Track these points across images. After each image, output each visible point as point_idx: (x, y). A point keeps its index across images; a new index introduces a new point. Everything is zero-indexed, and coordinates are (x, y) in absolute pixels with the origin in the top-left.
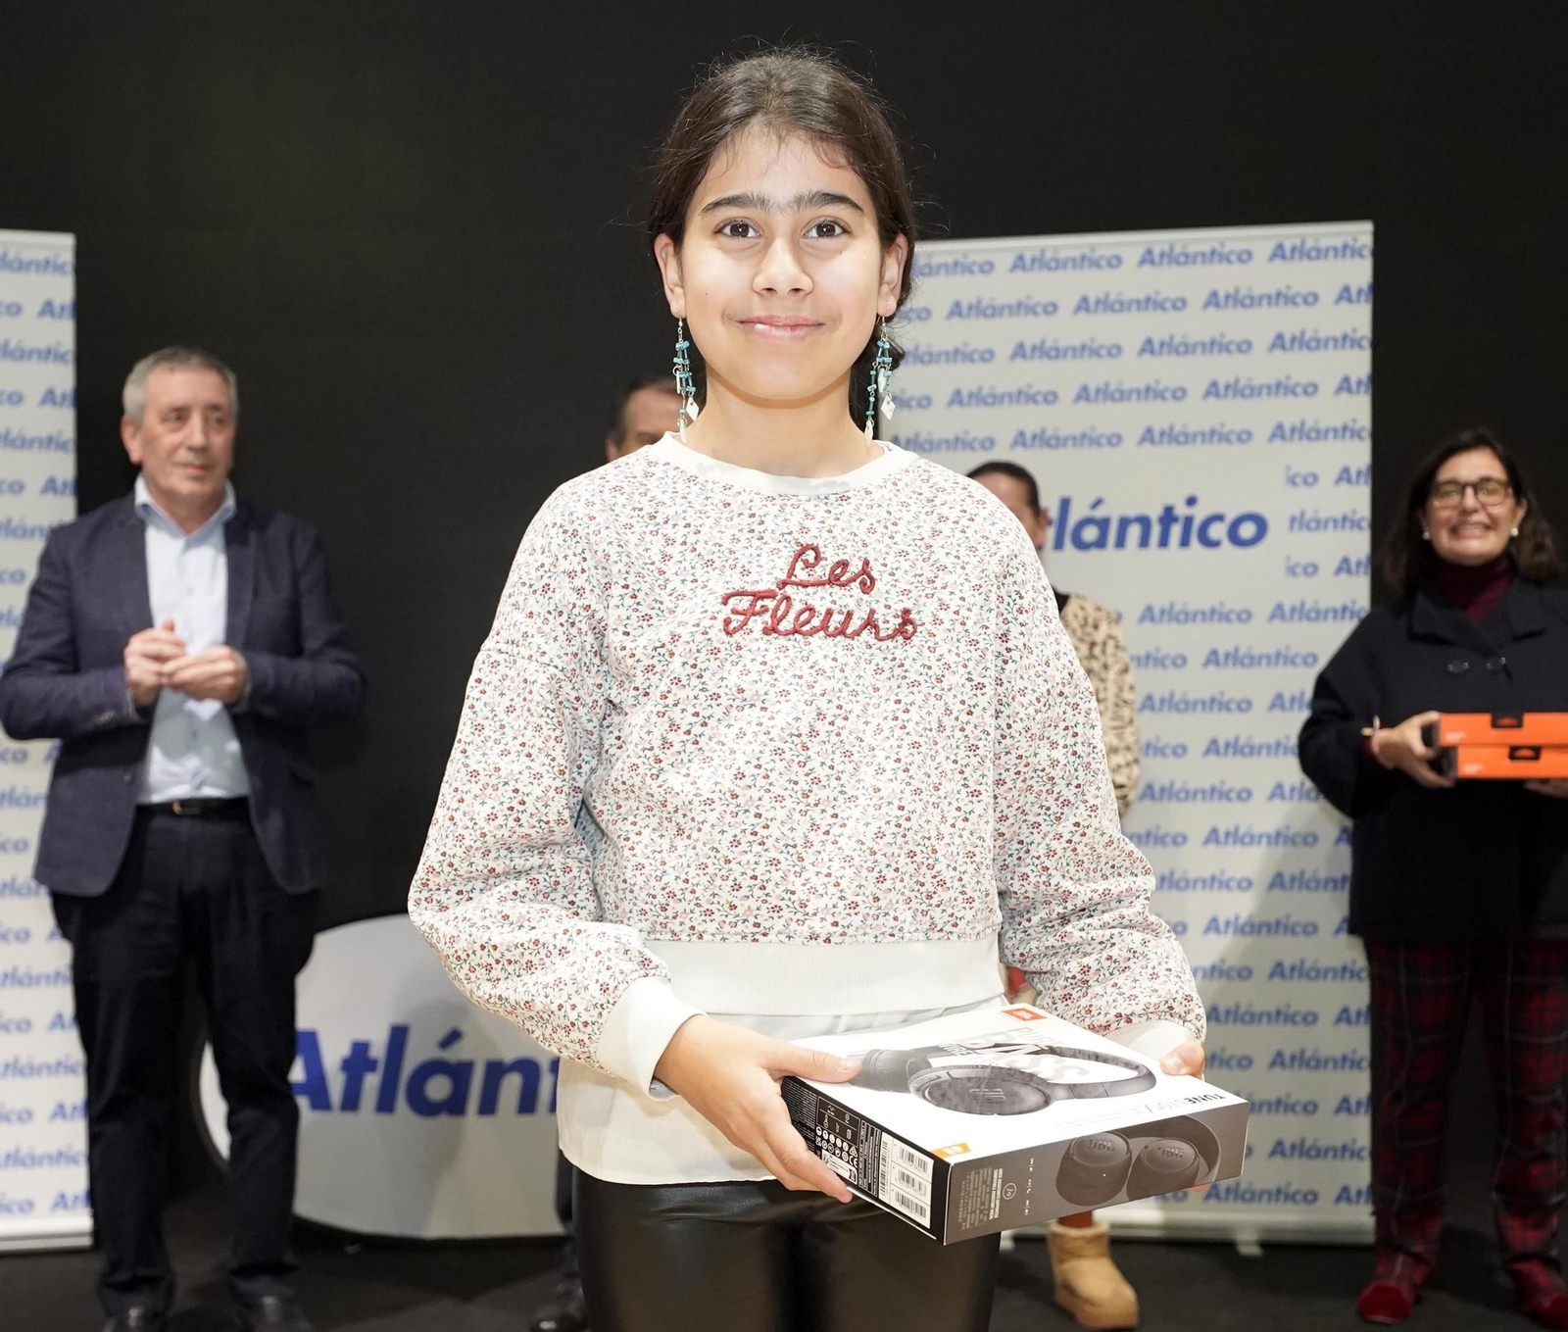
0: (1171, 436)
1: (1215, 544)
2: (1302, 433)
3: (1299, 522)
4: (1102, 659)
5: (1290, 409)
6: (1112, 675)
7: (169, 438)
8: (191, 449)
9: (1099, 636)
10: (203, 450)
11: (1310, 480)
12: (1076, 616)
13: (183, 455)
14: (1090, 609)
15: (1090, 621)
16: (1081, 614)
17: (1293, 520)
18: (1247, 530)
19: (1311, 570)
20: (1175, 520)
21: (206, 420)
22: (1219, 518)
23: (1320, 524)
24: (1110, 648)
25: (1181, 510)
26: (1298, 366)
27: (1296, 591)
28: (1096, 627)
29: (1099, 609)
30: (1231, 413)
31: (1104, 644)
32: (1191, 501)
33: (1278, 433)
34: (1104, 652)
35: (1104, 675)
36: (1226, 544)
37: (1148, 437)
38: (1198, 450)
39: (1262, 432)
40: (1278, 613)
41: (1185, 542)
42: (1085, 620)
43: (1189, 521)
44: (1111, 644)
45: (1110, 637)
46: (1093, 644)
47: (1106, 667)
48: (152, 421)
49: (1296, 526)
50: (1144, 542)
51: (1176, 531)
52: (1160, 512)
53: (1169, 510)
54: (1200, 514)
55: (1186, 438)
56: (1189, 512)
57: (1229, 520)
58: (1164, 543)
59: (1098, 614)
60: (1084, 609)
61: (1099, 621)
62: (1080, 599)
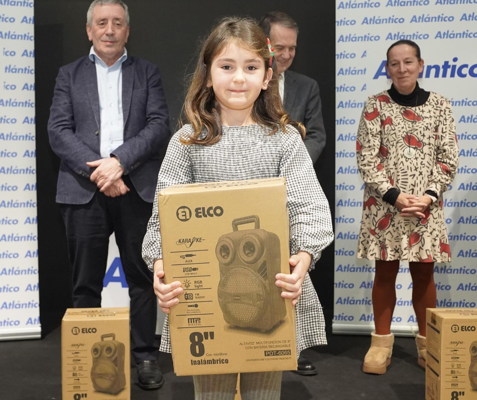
0: (447, 35)
1: (464, 76)
4: (444, 116)
6: (448, 122)
7: (101, 31)
8: (107, 35)
9: (443, 108)
10: (112, 35)
12: (433, 100)
13: (105, 37)
14: (439, 98)
15: (439, 102)
16: (435, 100)
20: (449, 67)
21: (113, 24)
22: (466, 66)
24: (447, 113)
25: (451, 63)
28: (442, 104)
29: (442, 97)
31: (445, 111)
32: (455, 60)
34: (445, 114)
35: (445, 123)
36: (468, 75)
37: (439, 35)
38: (458, 40)
41: (452, 75)
42: (437, 101)
43: (454, 67)
44: (447, 110)
45: (447, 108)
46: (441, 111)
47: (446, 119)
48: (94, 24)
50: (437, 75)
51: (449, 71)
52: (443, 64)
53: (446, 63)
54: (458, 64)
55: (453, 36)
56: (454, 63)
57: (469, 67)
58: (444, 75)
59: (442, 99)
60: (436, 98)
61: (442, 102)
62: (434, 94)
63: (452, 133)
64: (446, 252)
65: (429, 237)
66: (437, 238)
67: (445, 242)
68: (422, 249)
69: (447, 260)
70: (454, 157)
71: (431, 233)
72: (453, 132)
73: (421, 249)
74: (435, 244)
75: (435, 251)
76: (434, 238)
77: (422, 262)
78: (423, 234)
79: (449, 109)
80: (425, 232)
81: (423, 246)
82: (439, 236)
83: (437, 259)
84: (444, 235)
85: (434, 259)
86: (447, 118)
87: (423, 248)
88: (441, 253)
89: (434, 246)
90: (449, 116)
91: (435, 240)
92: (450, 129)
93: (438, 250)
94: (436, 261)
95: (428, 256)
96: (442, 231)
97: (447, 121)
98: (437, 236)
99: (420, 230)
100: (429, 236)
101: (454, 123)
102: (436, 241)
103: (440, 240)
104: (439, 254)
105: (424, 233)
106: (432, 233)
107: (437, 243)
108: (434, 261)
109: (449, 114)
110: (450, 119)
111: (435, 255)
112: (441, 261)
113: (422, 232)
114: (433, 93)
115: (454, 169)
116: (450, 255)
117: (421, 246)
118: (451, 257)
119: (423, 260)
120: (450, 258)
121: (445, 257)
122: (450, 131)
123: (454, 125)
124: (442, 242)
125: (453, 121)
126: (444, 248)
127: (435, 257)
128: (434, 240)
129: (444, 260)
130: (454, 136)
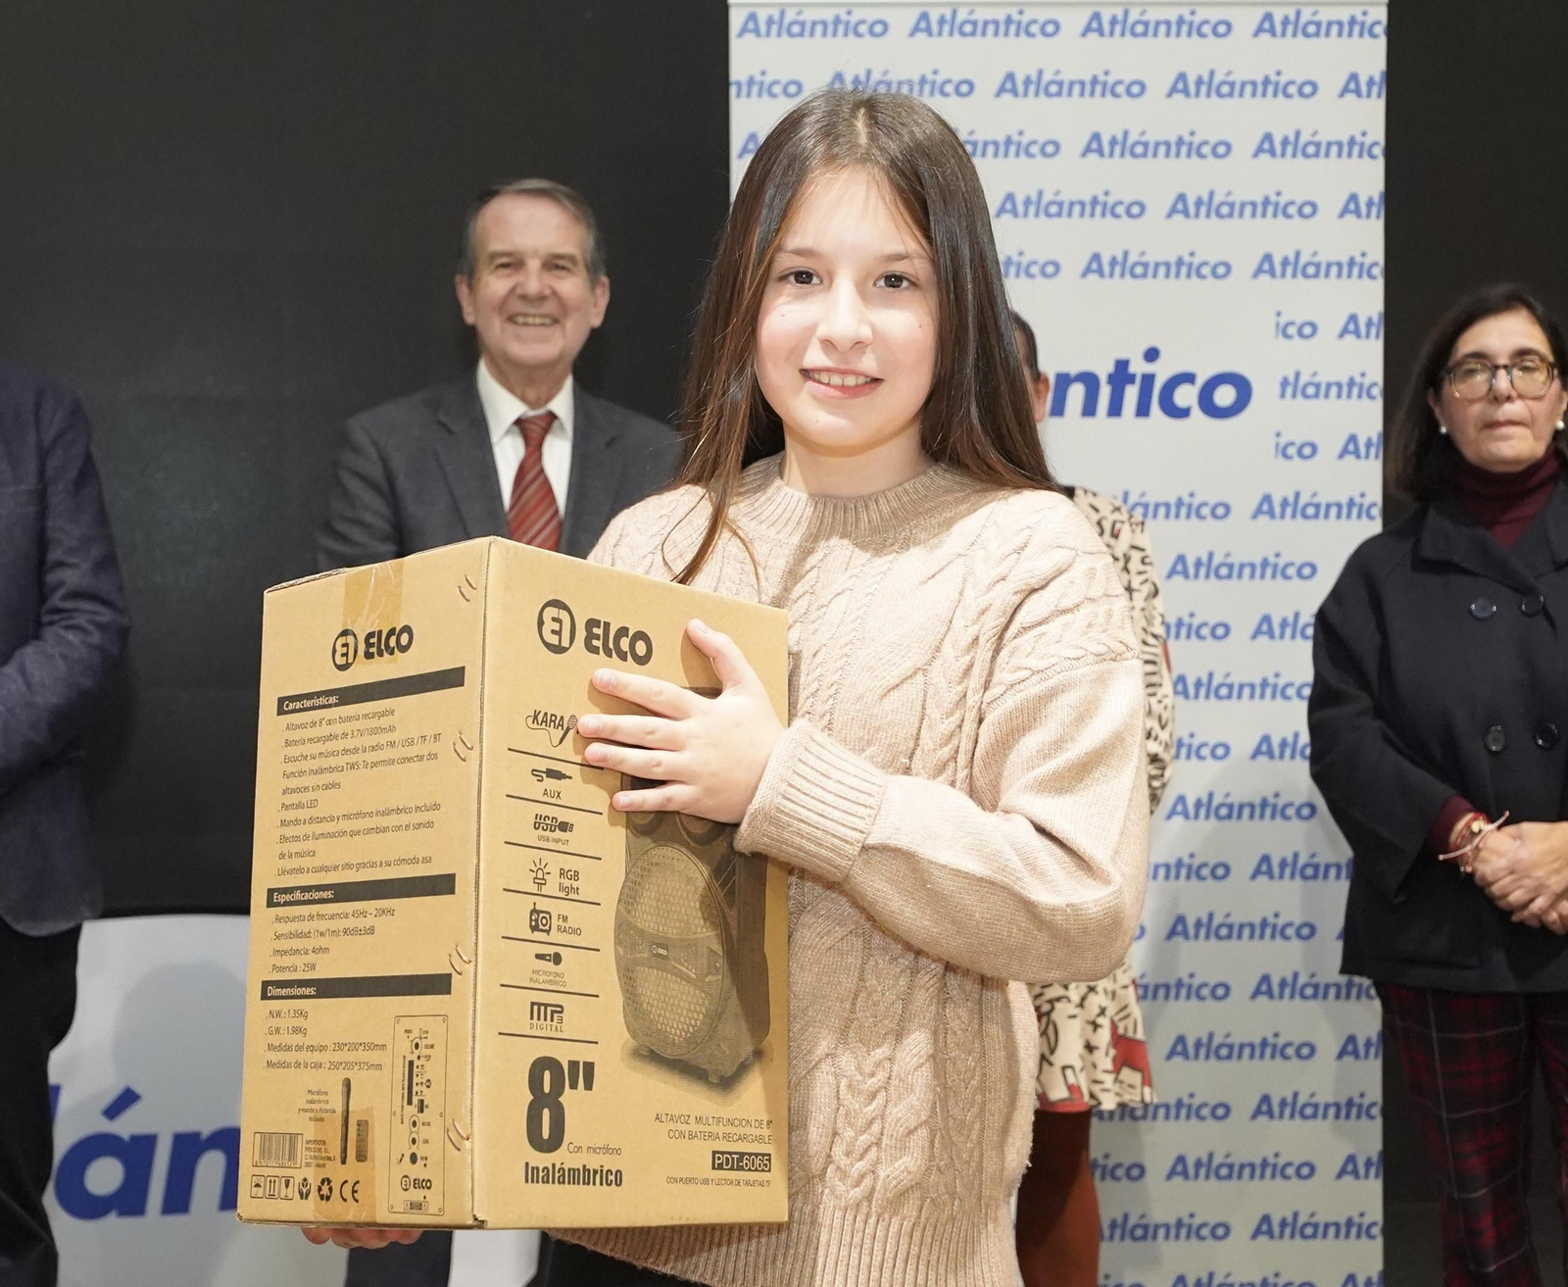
0: (1124, 267)
1: (1184, 413)
2: (1296, 267)
3: (1292, 386)
4: (1125, 578)
5: (1282, 237)
6: (1138, 600)
9: (1120, 547)
11: (1308, 330)
14: (1106, 510)
15: (1107, 525)
16: (1094, 516)
17: (1285, 383)
18: (1225, 396)
19: (1308, 450)
20: (1131, 379)
22: (1189, 378)
23: (1318, 390)
24: (1136, 565)
25: (1139, 367)
26: (1294, 178)
27: (1288, 479)
28: (1114, 535)
29: (1116, 509)
30: (1206, 238)
31: (1127, 559)
32: (1152, 355)
33: (1266, 266)
34: (1127, 568)
36: (1196, 412)
37: (1094, 266)
38: (1159, 285)
39: (1245, 265)
40: (1265, 507)
41: (1143, 410)
42: (1101, 524)
43: (1148, 380)
44: (1136, 556)
45: (1134, 548)
47: (1129, 589)
49: (1289, 390)
50: (1089, 409)
51: (1132, 393)
52: (1110, 368)
53: (1122, 365)
54: (1163, 371)
55: (1144, 270)
56: (1149, 368)
57: (1200, 381)
58: (1115, 410)
59: (1117, 516)
60: (1097, 510)
61: (1118, 526)
62: (1089, 495)
63: (1151, 640)
64: (1134, 1067)
65: (1072, 1021)
66: (1100, 1021)
67: (1130, 1034)
68: (1051, 1064)
69: (1138, 1098)
70: (1163, 728)
71: (1081, 1005)
72: (1155, 636)
73: (1045, 1065)
74: (1093, 1043)
75: (1095, 1066)
76: (1091, 1019)
77: (1051, 1109)
78: (1053, 1009)
79: (1143, 550)
80: (1058, 999)
81: (1052, 1052)
82: (1110, 1012)
83: (1102, 1097)
84: (1126, 1007)
85: (1092, 1096)
86: (1135, 585)
87: (1052, 1059)
88: (1117, 1070)
89: (1090, 1048)
90: (1142, 578)
91: (1095, 1026)
92: (1144, 624)
93: (1105, 1060)
94: (1100, 1104)
95: (1070, 1088)
96: (1120, 992)
97: (1135, 594)
98: (1103, 1012)
99: (1041, 995)
100: (1074, 1017)
101: (1158, 602)
102: (1099, 1030)
103: (1114, 1026)
104: (1108, 1079)
105: (1058, 1006)
106: (1086, 1003)
107: (1103, 1037)
108: (1093, 1102)
109: (1142, 568)
110: (1147, 589)
111: (1096, 1082)
112: (1118, 1099)
113: (1051, 1002)
114: (1086, 492)
115: (1158, 772)
116: (1147, 1081)
117: (1047, 1053)
118: (1150, 1085)
119: (1054, 1104)
120: (1147, 1090)
121: (1131, 1086)
122: (1144, 630)
123: (1161, 609)
124: (1121, 1031)
125: (1156, 593)
126: (1128, 1053)
127: (1096, 1088)
128: (1090, 1028)
129: (1127, 1098)
130: (1159, 651)
